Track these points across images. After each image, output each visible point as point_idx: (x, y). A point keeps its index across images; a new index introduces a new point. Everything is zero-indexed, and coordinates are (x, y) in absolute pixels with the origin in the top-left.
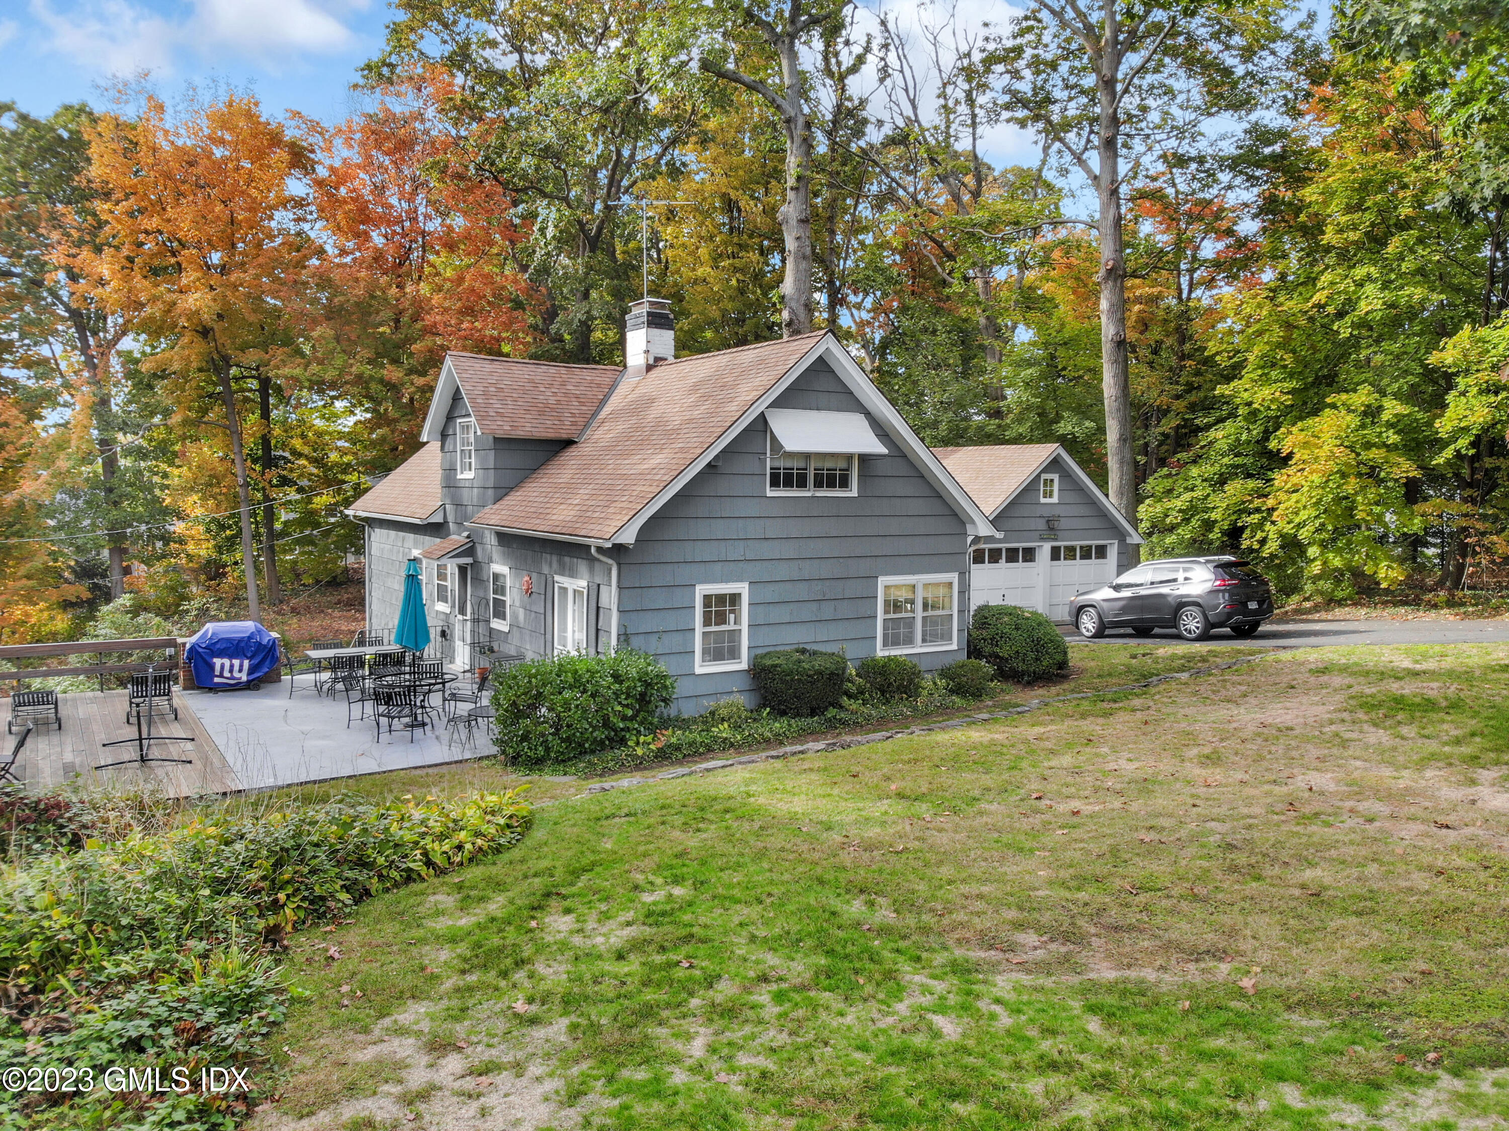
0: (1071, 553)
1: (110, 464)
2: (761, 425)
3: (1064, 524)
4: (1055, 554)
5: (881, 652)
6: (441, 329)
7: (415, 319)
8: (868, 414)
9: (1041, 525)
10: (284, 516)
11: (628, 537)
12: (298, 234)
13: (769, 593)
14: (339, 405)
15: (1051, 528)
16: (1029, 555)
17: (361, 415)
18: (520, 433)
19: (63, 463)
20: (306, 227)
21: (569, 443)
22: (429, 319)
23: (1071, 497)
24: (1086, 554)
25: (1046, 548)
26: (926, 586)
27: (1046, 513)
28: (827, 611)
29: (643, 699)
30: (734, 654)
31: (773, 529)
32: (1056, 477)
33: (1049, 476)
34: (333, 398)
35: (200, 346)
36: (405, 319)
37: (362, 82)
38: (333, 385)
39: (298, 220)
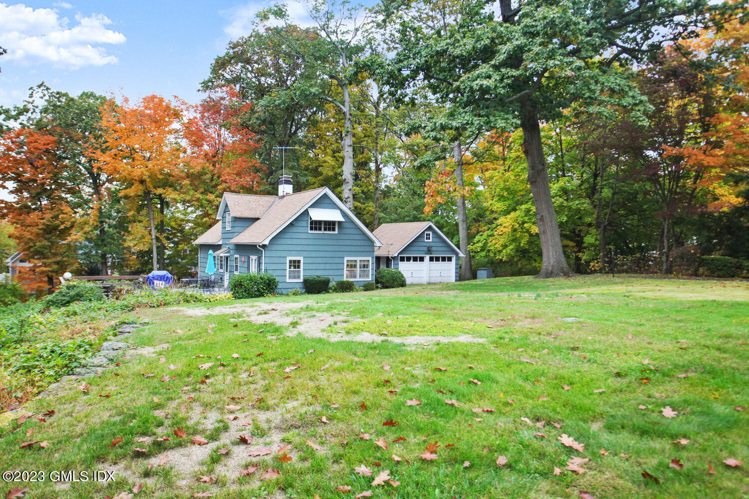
0: (437, 259)
1: (102, 231)
2: (306, 213)
3: (433, 249)
4: (431, 259)
5: (345, 279)
6: (228, 181)
7: (219, 177)
8: (341, 210)
9: (426, 249)
10: (167, 252)
11: (266, 242)
12: (176, 143)
13: (310, 260)
14: (190, 209)
15: (429, 251)
16: (422, 259)
17: (199, 213)
18: (244, 216)
19: (87, 228)
20: (179, 140)
21: (258, 219)
22: (223, 178)
23: (437, 240)
24: (444, 259)
25: (427, 258)
26: (361, 261)
27: (428, 245)
28: (328, 266)
29: (269, 285)
30: (299, 277)
31: (310, 242)
32: (431, 233)
33: (428, 232)
34: (188, 207)
35: (141, 187)
36: (215, 177)
37: (201, 89)
38: (189, 202)
39: (176, 138)
